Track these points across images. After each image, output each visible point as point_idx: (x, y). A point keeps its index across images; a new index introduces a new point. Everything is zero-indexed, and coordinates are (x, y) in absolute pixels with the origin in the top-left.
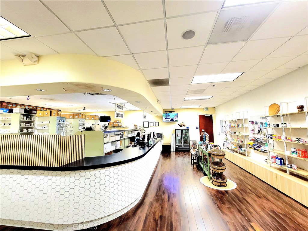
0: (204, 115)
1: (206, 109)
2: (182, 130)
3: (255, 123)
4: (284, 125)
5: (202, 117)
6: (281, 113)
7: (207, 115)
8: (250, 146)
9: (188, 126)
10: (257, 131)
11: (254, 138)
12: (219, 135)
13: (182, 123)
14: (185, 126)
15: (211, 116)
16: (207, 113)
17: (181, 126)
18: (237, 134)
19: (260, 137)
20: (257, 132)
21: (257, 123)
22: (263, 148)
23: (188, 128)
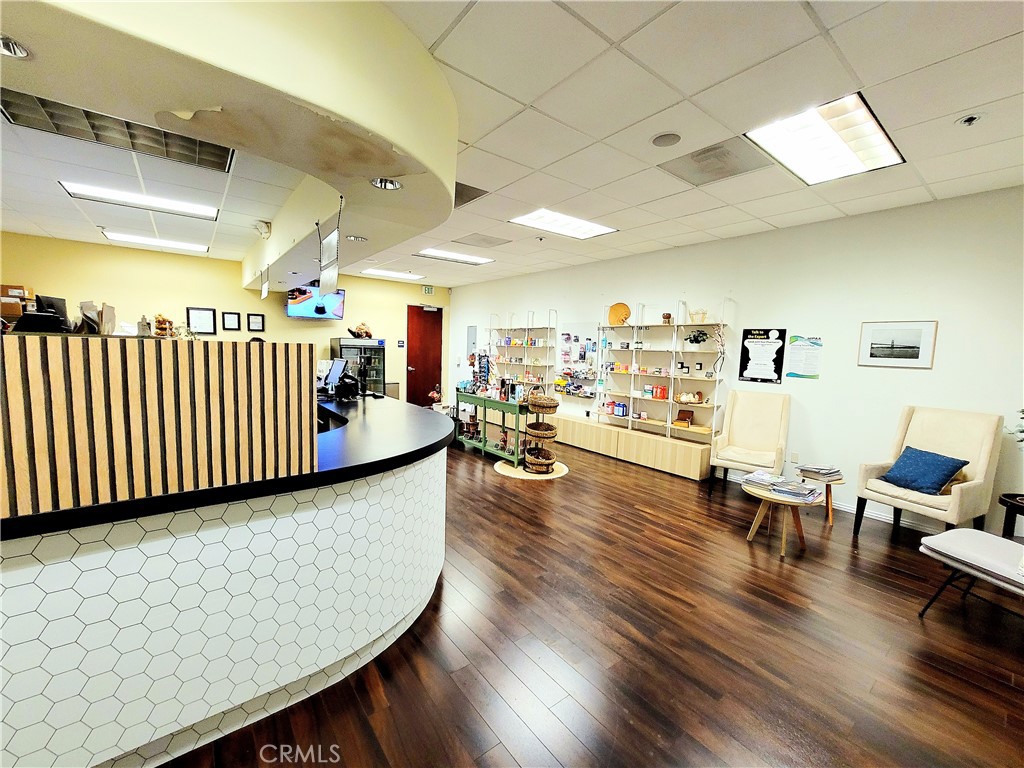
0: (422, 308)
1: (429, 288)
2: (363, 350)
3: (573, 338)
4: (640, 346)
5: (415, 313)
6: (631, 321)
7: (430, 307)
8: (558, 389)
9: (381, 338)
10: (575, 356)
11: (569, 371)
12: (459, 365)
13: (363, 327)
14: (370, 336)
15: (440, 310)
16: (430, 303)
17: (357, 335)
18: (525, 362)
19: (580, 368)
20: (577, 357)
21: (577, 340)
22: (587, 389)
23: (381, 342)
